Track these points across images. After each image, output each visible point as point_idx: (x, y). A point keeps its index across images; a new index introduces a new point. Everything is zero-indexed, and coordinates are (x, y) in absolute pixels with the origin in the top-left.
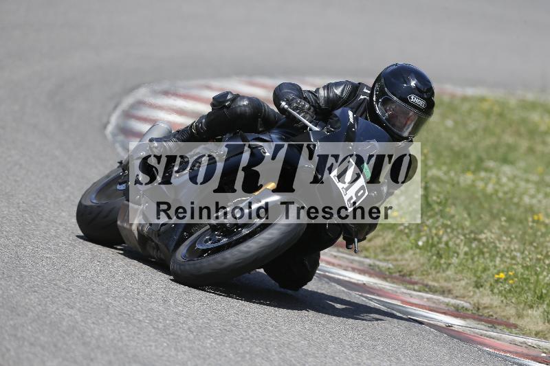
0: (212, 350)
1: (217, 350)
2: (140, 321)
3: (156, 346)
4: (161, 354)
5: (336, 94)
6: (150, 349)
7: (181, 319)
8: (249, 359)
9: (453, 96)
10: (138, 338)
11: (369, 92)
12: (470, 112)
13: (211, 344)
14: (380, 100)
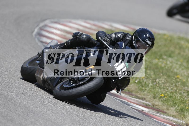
0: (59, 111)
1: (61, 111)
2: (35, 99)
3: (40, 108)
5: (118, 37)
6: (38, 109)
8: (72, 115)
10: (34, 105)
11: (131, 37)
13: (59, 109)
14: (135, 40)
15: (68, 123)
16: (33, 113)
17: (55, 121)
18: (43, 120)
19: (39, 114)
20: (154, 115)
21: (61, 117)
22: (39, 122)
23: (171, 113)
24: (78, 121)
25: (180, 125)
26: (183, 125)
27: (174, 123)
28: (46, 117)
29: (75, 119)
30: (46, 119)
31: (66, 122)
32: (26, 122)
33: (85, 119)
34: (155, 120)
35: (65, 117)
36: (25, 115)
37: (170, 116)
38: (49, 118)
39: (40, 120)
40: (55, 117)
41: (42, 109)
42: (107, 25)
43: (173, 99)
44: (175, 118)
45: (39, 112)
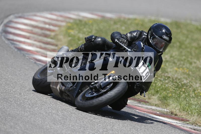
0: (37, 112)
1: (39, 112)
2: (11, 101)
3: (17, 110)
4: (19, 113)
5: (134, 36)
6: (15, 112)
7: (26, 100)
8: (51, 115)
9: (125, 18)
10: (10, 107)
11: (146, 34)
12: (131, 24)
13: (37, 109)
14: (152, 38)
15: (49, 123)
16: (11, 117)
17: (35, 123)
18: (22, 123)
19: (17, 117)
20: (136, 106)
21: (41, 118)
22: (19, 125)
23: (154, 102)
24: (59, 120)
25: (164, 114)
26: (167, 113)
27: (158, 113)
28: (25, 120)
29: (55, 119)
30: (25, 122)
31: (46, 122)
32: (5, 126)
33: (65, 118)
34: (138, 111)
35: (44, 118)
36: (3, 119)
37: (153, 105)
38: (28, 120)
39: (19, 123)
40: (34, 118)
41: (19, 112)
42: (74, 14)
43: (153, 87)
44: (158, 107)
45: (17, 115)
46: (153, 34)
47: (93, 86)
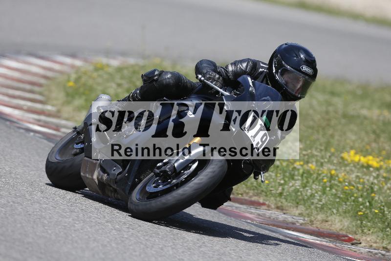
14: (279, 71)
46: (282, 63)
47: (160, 170)
